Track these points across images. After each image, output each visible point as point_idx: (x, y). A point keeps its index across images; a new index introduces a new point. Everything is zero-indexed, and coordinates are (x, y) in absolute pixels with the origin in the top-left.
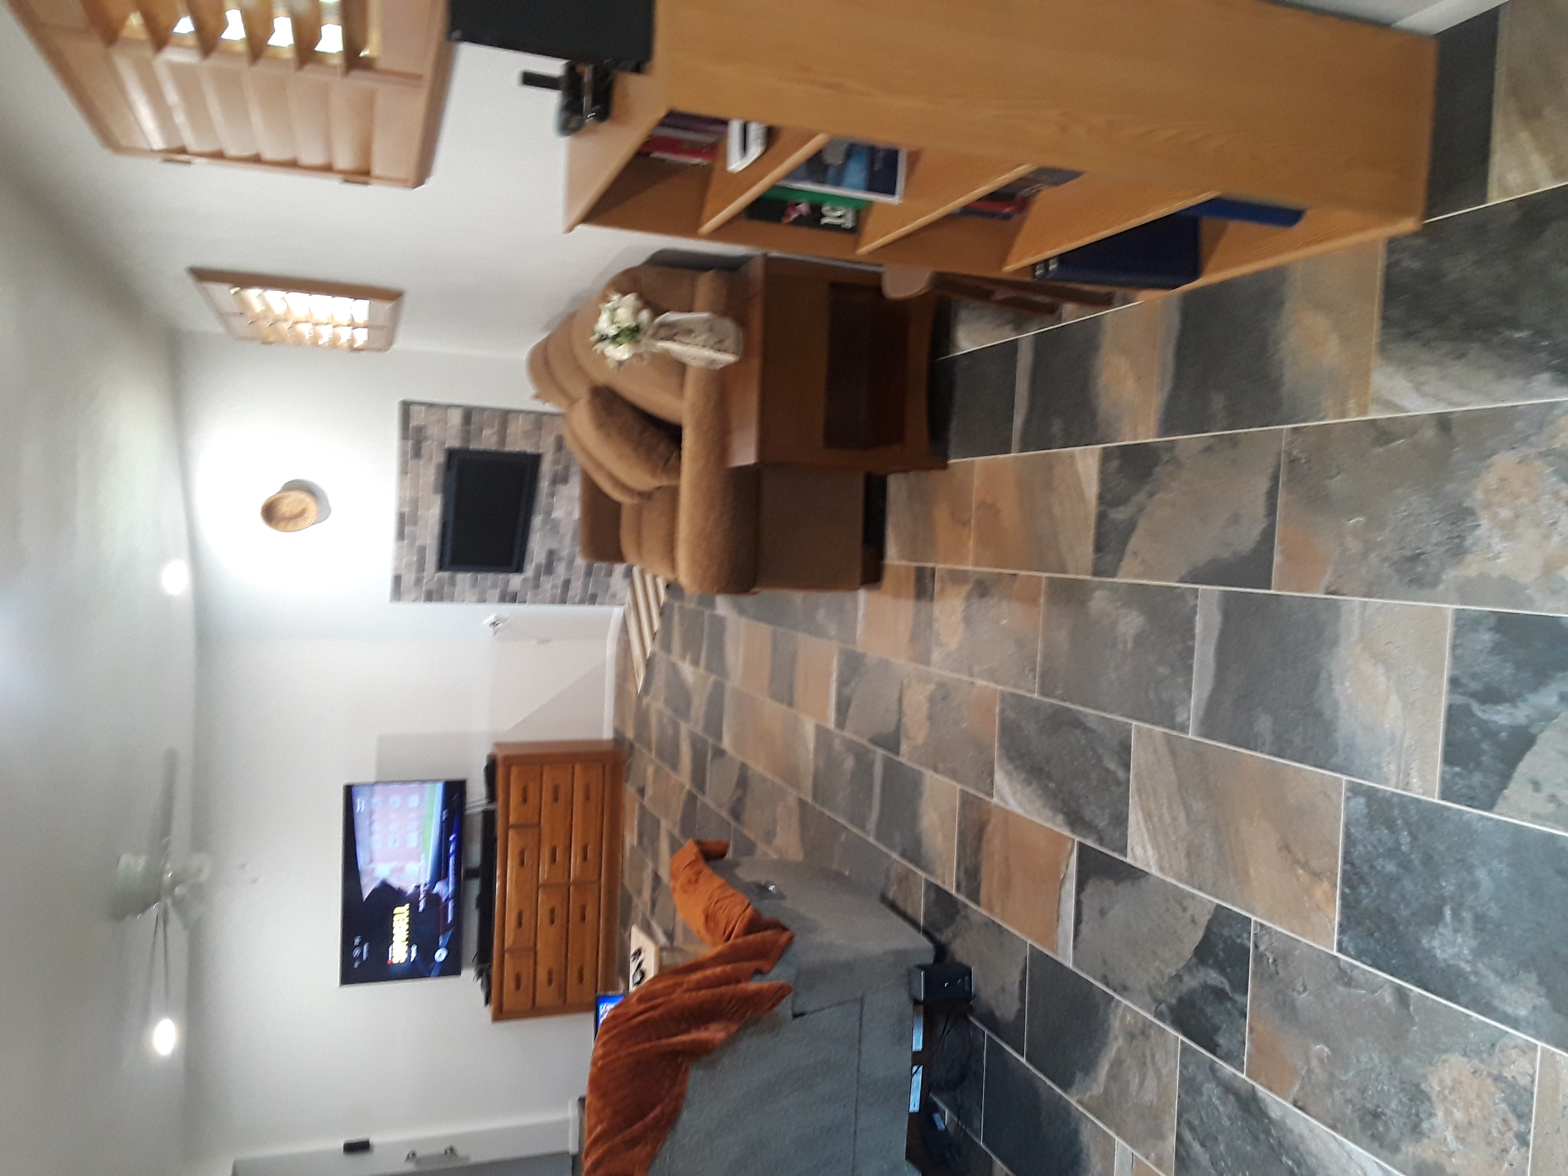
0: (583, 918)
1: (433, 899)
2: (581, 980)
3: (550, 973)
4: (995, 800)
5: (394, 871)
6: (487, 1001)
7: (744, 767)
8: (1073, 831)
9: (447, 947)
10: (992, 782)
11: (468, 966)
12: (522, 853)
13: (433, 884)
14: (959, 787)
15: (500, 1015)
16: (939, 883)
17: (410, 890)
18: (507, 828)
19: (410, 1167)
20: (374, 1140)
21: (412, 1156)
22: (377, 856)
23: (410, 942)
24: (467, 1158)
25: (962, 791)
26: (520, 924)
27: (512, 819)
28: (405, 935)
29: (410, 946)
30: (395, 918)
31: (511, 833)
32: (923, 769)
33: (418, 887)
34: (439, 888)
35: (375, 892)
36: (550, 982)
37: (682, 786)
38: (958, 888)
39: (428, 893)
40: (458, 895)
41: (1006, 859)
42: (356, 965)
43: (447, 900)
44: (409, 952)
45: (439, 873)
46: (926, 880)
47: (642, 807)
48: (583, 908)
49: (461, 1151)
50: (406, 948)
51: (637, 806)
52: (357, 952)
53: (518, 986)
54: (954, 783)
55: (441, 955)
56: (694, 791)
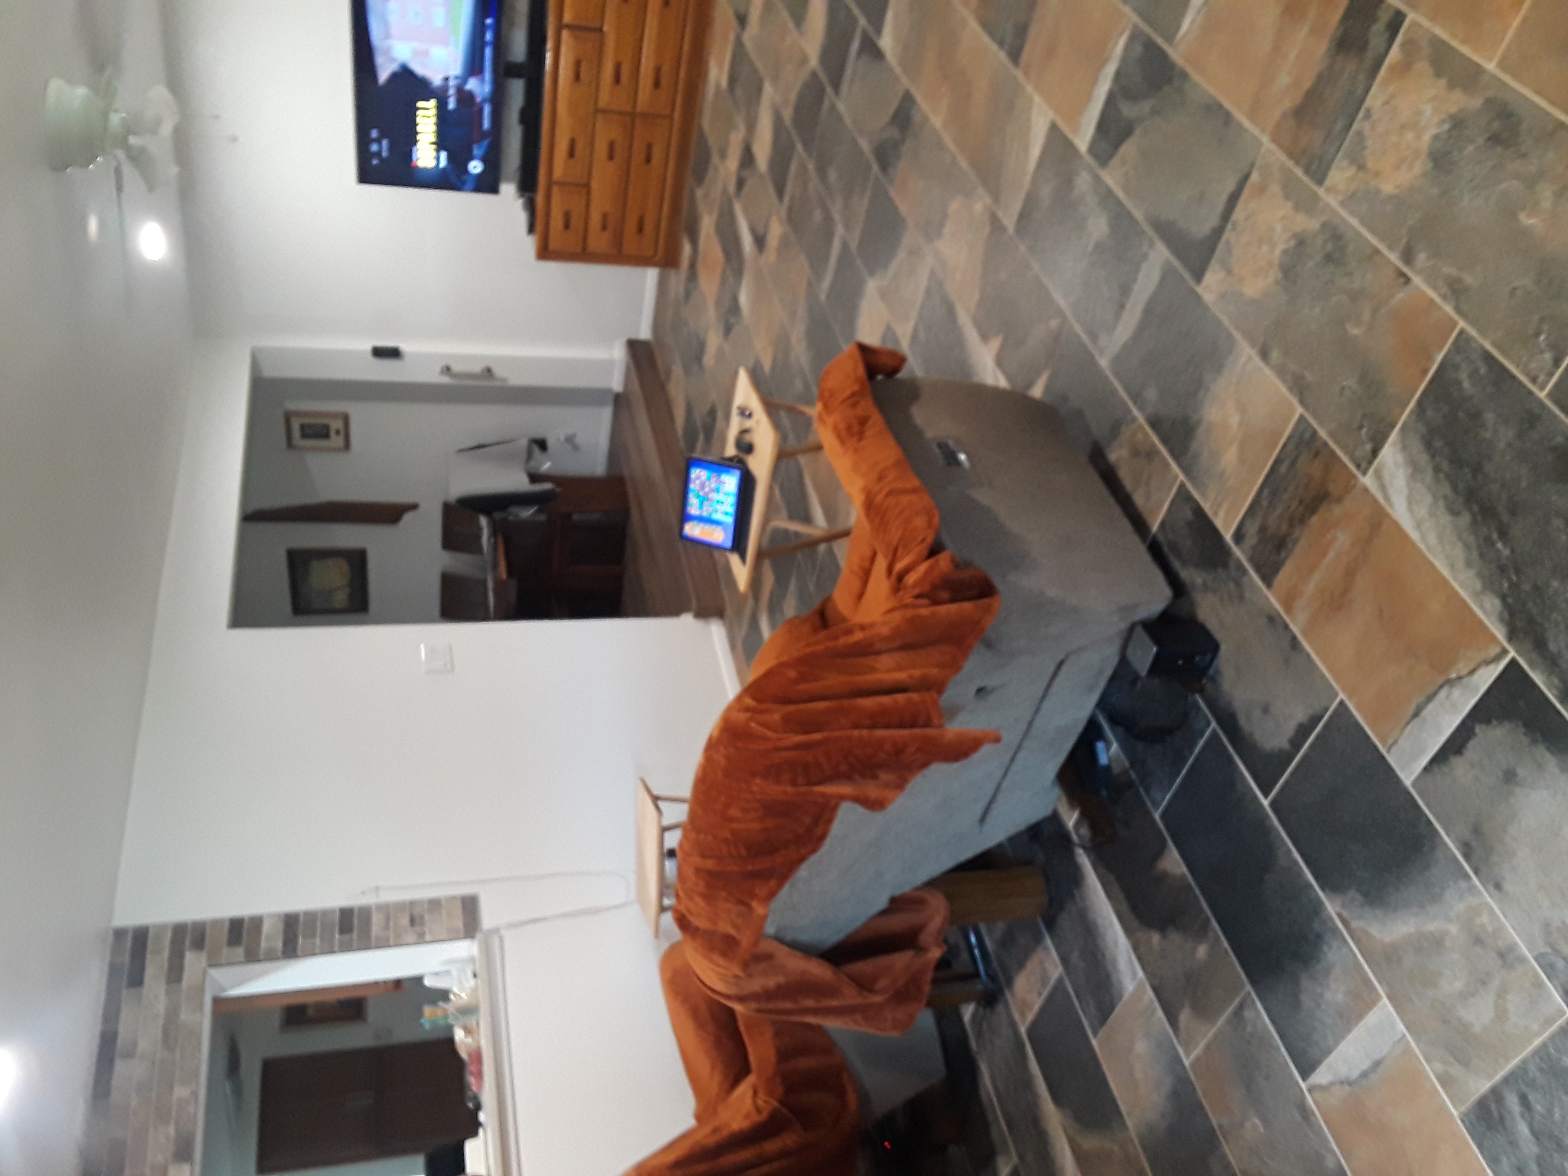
0: (648, 160)
1: (465, 98)
2: (640, 230)
3: (605, 217)
4: (1368, 480)
5: (416, 53)
6: (531, 229)
7: (908, 99)
8: (1512, 636)
9: (484, 160)
10: (1375, 452)
11: (508, 180)
12: (578, 64)
13: (464, 79)
14: (1300, 410)
15: (545, 253)
16: (1206, 507)
17: (437, 80)
18: (560, 27)
19: (446, 380)
20: (405, 347)
21: (447, 370)
22: (394, 31)
23: (440, 145)
24: (504, 380)
25: (1302, 418)
26: (571, 153)
27: (567, 18)
28: (433, 138)
29: (438, 151)
30: (419, 112)
31: (565, 34)
32: (1238, 336)
33: (447, 79)
34: (472, 85)
35: (394, 76)
36: (604, 228)
37: (804, 60)
38: (1239, 536)
39: (460, 90)
40: (498, 98)
41: (1350, 573)
42: (375, 162)
43: (484, 101)
44: (438, 159)
45: (474, 66)
46: (1182, 486)
47: (739, 44)
48: (650, 147)
49: (498, 372)
50: (434, 154)
51: (732, 37)
52: (374, 148)
53: (567, 226)
54: (1295, 401)
55: (475, 167)
56: (823, 77)
